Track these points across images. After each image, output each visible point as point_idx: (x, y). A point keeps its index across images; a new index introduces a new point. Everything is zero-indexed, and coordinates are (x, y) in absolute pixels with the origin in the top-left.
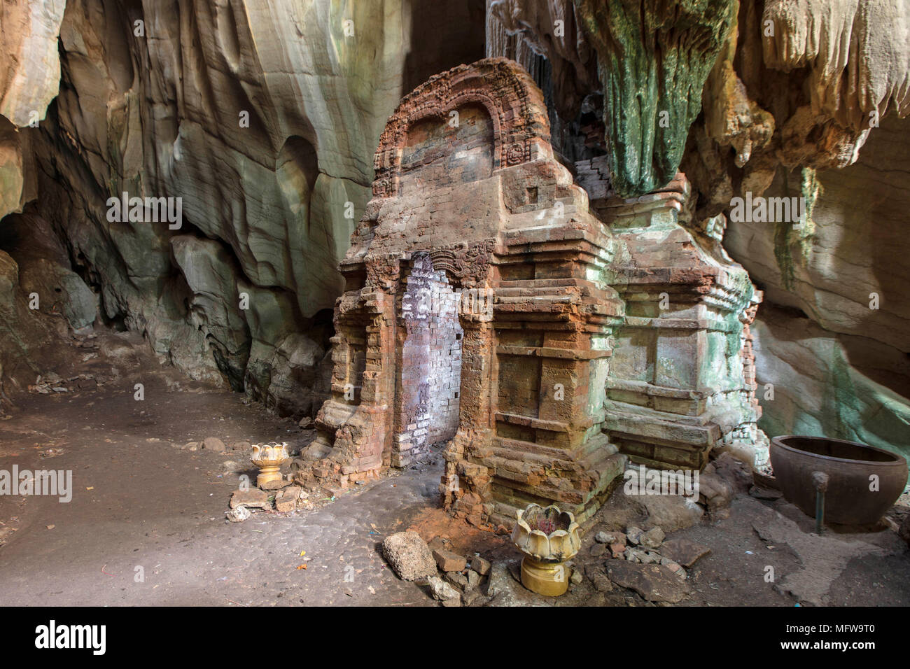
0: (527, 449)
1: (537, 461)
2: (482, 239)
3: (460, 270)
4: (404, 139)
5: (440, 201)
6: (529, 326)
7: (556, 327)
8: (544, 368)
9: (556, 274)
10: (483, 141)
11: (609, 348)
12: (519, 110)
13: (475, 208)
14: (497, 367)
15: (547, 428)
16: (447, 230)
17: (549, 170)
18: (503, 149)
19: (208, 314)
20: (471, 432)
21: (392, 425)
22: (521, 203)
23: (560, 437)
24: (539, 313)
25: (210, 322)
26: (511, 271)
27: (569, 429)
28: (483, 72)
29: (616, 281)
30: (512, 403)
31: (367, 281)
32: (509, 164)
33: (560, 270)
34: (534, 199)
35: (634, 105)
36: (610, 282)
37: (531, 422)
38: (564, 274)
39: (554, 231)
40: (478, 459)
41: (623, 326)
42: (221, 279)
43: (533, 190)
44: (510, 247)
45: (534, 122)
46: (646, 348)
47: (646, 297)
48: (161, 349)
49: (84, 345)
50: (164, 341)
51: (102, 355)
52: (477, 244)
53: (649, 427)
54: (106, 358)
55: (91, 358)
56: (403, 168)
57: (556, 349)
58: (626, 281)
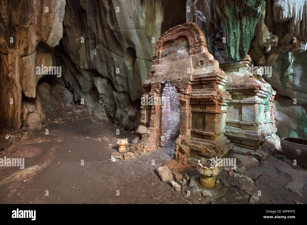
0: (201, 141)
1: (204, 145)
2: (186, 77)
3: (179, 86)
4: (162, 47)
5: (173, 65)
6: (201, 103)
7: (209, 103)
8: (206, 116)
9: (209, 87)
10: (186, 47)
11: (227, 110)
12: (197, 37)
13: (184, 67)
14: (191, 115)
15: (207, 135)
16: (175, 74)
17: (207, 55)
18: (192, 49)
19: (104, 100)
20: (183, 136)
21: (159, 133)
22: (198, 66)
23: (211, 137)
24: (204, 99)
25: (105, 102)
26: (195, 86)
27: (214, 135)
28: (186, 27)
29: (228, 89)
30: (196, 127)
31: (151, 90)
32: (194, 54)
33: (211, 85)
34: (202, 64)
35: (233, 35)
36: (226, 89)
37: (202, 132)
38: (212, 87)
39: (208, 74)
40: (186, 144)
41: (231, 103)
42: (108, 90)
43: (202, 62)
44: (195, 79)
45: (202, 41)
46: (238, 109)
47: (238, 93)
48: (91, 110)
49: (69, 109)
50: (91, 108)
51: (73, 112)
52: (185, 78)
53: (240, 134)
54: (75, 113)
55: (70, 113)
56: (162, 56)
57: (210, 110)
58: (231, 89)
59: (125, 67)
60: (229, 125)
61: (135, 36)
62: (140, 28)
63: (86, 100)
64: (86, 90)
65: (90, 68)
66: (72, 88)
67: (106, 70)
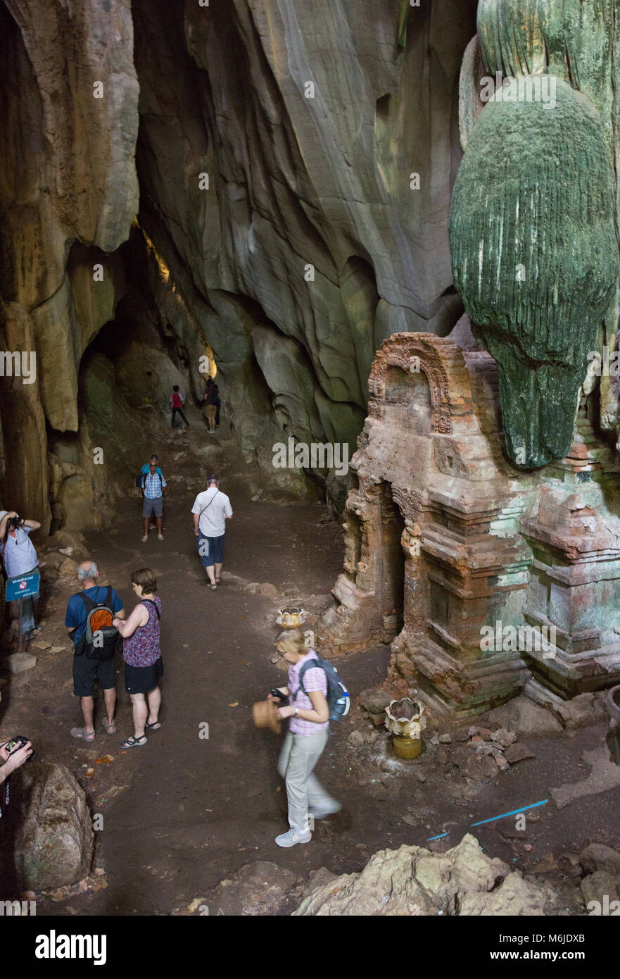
0: (440, 654)
1: (441, 666)
2: (417, 490)
3: (405, 508)
4: (386, 375)
5: (401, 443)
8: (449, 598)
10: (427, 404)
11: (526, 581)
12: (444, 390)
13: (416, 462)
14: (429, 587)
15: (449, 643)
16: (401, 473)
17: (457, 448)
18: (436, 417)
19: (291, 415)
20: (409, 633)
21: (380, 608)
22: (444, 466)
25: (294, 423)
26: (437, 517)
27: (461, 647)
29: (522, 531)
30: (437, 617)
31: (359, 491)
32: (439, 432)
33: (459, 528)
34: (451, 465)
36: (519, 531)
37: (442, 635)
38: (461, 533)
39: (452, 500)
40: (409, 655)
41: (533, 567)
42: (302, 383)
43: (450, 458)
44: (433, 502)
45: (452, 405)
46: (545, 588)
48: (247, 446)
49: (175, 443)
50: (251, 438)
51: (191, 454)
52: (414, 493)
54: (195, 456)
55: (181, 457)
56: (387, 399)
57: (453, 586)
58: (527, 533)
59: (347, 323)
60: (531, 621)
61: (367, 226)
62: (381, 199)
63: (233, 402)
64: (232, 364)
65: (238, 290)
66: (183, 347)
67: (289, 311)
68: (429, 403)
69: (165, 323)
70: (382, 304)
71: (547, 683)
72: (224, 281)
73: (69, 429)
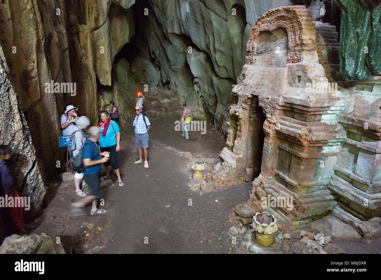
0: (282, 189)
2: (275, 98)
3: (267, 109)
4: (257, 39)
5: (265, 74)
6: (288, 140)
7: (297, 142)
8: (292, 158)
9: (301, 119)
10: (285, 48)
11: (338, 151)
12: (299, 36)
13: (276, 82)
14: (278, 152)
15: (291, 183)
16: (265, 89)
17: (306, 69)
18: (291, 54)
19: (201, 86)
20: (264, 177)
21: (245, 164)
22: (295, 82)
23: (295, 188)
24: (290, 136)
25: (202, 90)
26: (287, 112)
27: (298, 186)
28: (287, 14)
29: (342, 121)
30: (282, 169)
31: (238, 103)
32: (293, 62)
33: (303, 117)
34: (299, 81)
35: (353, 38)
36: (339, 121)
37: (286, 179)
38: (304, 120)
39: (301, 100)
40: (263, 188)
41: (345, 142)
42: (206, 71)
43: (299, 77)
44: (286, 103)
45: (304, 44)
46: (354, 155)
47: (355, 131)
48: (182, 100)
49: (153, 97)
50: (183, 97)
51: (159, 102)
52: (273, 99)
53: (346, 193)
54: (161, 103)
55: (155, 103)
56: (257, 52)
57: (296, 151)
58: (345, 122)
59: (230, 39)
60: (339, 174)
63: (177, 83)
64: (177, 67)
65: (181, 33)
66: (158, 61)
67: (203, 38)
68: (287, 48)
69: (152, 52)
70: (248, 26)
71: (349, 210)
72: (176, 29)
73: (107, 84)
